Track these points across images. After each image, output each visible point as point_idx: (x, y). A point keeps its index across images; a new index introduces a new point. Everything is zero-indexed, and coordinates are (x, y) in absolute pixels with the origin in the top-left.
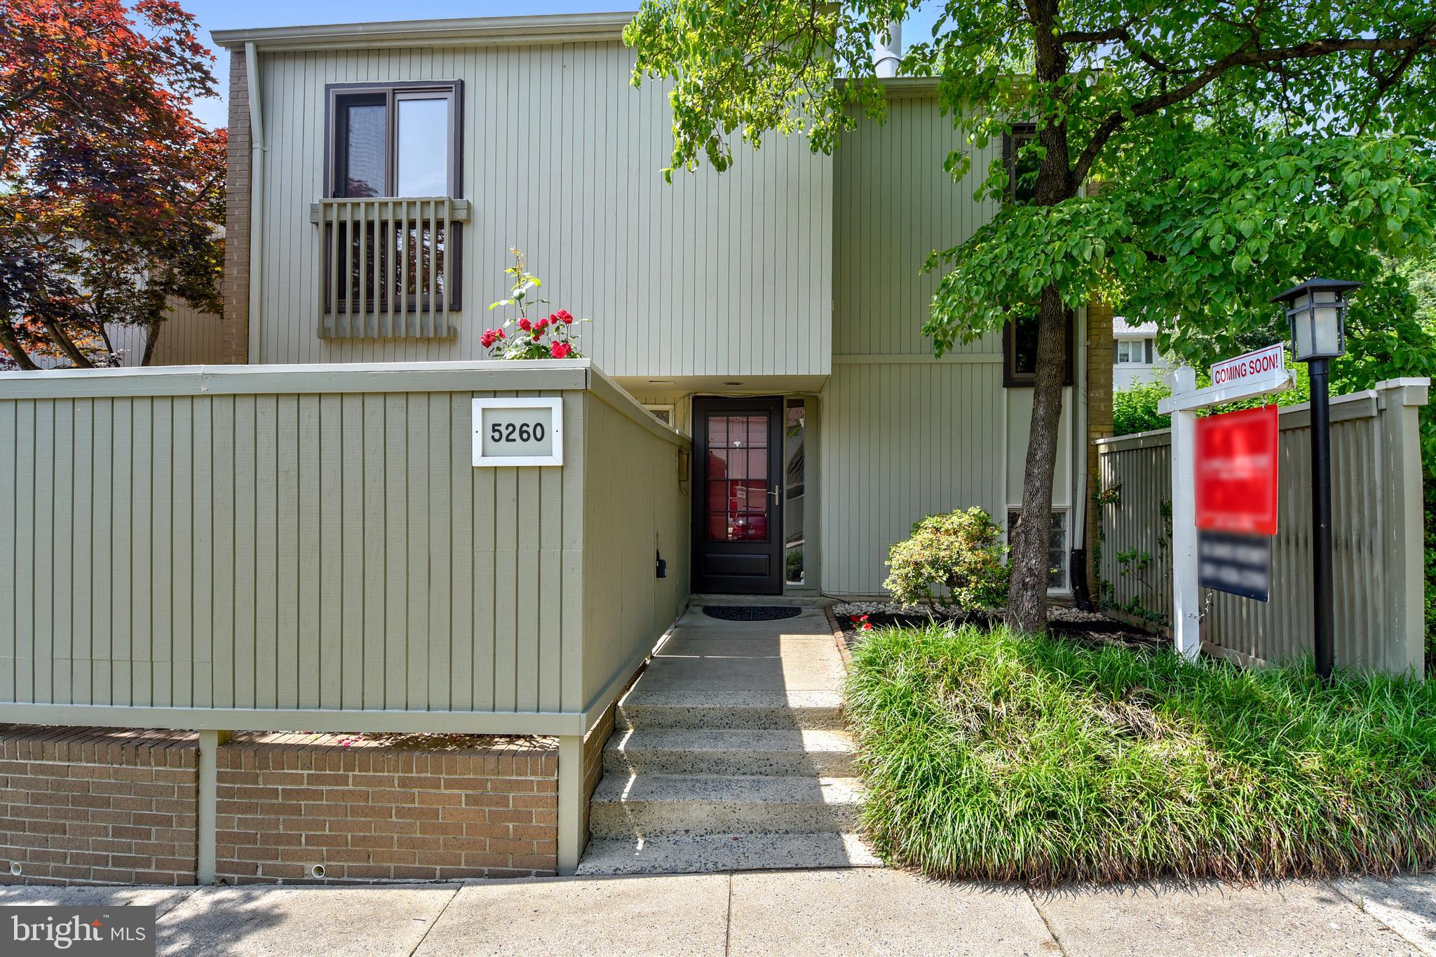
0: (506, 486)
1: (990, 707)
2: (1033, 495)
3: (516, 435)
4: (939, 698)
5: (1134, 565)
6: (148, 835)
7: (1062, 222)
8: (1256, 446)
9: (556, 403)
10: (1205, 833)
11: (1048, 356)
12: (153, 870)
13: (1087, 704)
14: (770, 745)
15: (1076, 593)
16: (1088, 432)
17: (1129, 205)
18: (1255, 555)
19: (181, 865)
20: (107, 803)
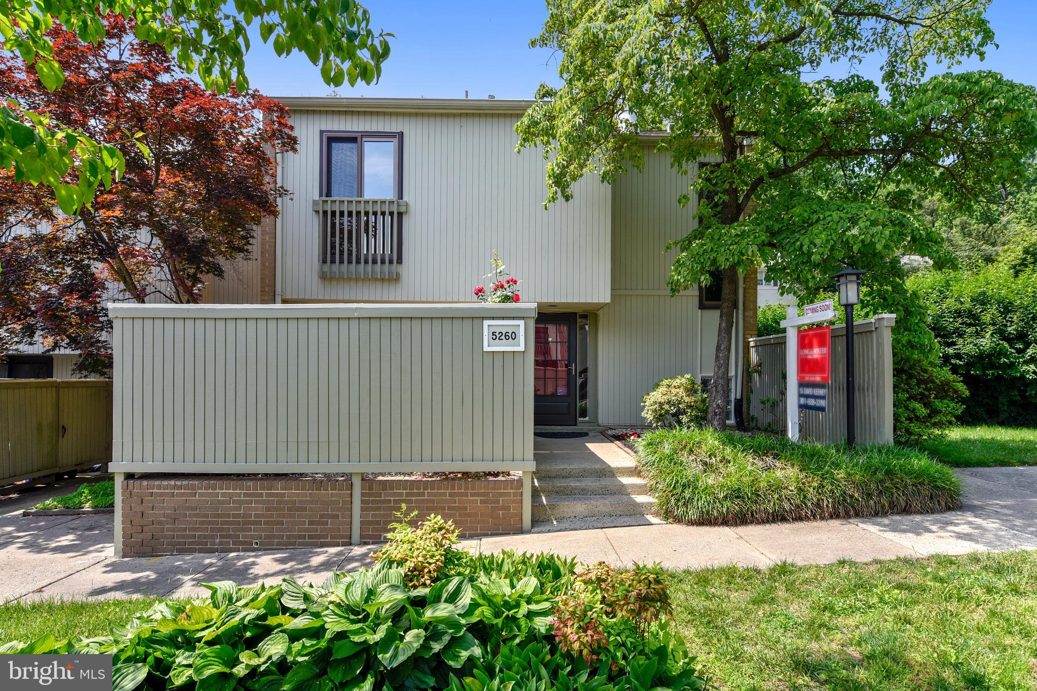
0: (498, 360)
1: (708, 460)
2: (719, 368)
3: (503, 337)
4: (684, 457)
5: (768, 405)
6: (327, 523)
7: (737, 235)
8: (822, 344)
9: (521, 323)
10: (798, 502)
11: (728, 297)
12: (329, 540)
13: (750, 458)
14: (605, 482)
15: (737, 423)
16: (744, 334)
17: (767, 227)
18: (821, 392)
19: (343, 537)
20: (305, 509)
